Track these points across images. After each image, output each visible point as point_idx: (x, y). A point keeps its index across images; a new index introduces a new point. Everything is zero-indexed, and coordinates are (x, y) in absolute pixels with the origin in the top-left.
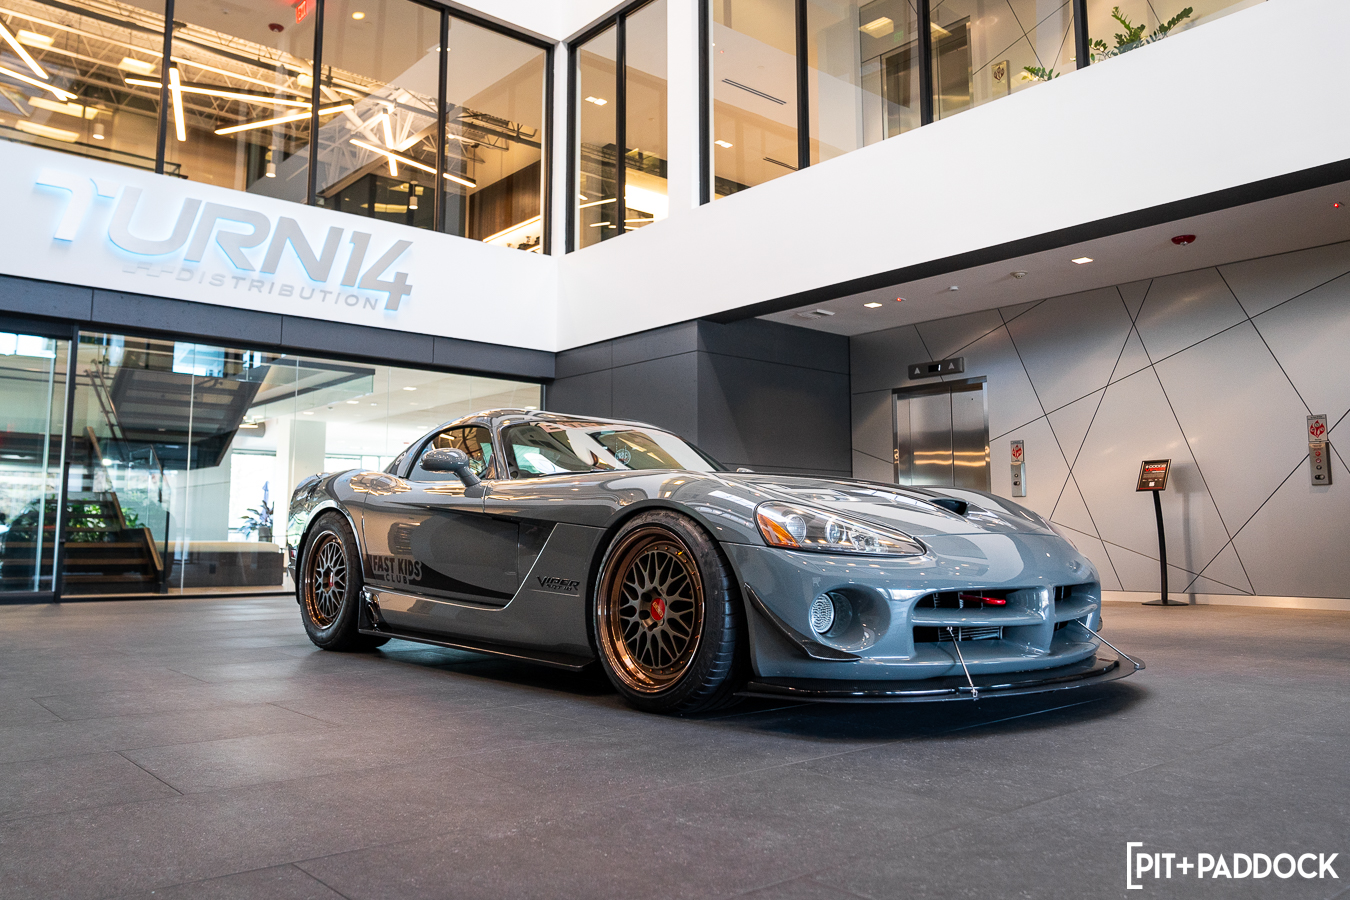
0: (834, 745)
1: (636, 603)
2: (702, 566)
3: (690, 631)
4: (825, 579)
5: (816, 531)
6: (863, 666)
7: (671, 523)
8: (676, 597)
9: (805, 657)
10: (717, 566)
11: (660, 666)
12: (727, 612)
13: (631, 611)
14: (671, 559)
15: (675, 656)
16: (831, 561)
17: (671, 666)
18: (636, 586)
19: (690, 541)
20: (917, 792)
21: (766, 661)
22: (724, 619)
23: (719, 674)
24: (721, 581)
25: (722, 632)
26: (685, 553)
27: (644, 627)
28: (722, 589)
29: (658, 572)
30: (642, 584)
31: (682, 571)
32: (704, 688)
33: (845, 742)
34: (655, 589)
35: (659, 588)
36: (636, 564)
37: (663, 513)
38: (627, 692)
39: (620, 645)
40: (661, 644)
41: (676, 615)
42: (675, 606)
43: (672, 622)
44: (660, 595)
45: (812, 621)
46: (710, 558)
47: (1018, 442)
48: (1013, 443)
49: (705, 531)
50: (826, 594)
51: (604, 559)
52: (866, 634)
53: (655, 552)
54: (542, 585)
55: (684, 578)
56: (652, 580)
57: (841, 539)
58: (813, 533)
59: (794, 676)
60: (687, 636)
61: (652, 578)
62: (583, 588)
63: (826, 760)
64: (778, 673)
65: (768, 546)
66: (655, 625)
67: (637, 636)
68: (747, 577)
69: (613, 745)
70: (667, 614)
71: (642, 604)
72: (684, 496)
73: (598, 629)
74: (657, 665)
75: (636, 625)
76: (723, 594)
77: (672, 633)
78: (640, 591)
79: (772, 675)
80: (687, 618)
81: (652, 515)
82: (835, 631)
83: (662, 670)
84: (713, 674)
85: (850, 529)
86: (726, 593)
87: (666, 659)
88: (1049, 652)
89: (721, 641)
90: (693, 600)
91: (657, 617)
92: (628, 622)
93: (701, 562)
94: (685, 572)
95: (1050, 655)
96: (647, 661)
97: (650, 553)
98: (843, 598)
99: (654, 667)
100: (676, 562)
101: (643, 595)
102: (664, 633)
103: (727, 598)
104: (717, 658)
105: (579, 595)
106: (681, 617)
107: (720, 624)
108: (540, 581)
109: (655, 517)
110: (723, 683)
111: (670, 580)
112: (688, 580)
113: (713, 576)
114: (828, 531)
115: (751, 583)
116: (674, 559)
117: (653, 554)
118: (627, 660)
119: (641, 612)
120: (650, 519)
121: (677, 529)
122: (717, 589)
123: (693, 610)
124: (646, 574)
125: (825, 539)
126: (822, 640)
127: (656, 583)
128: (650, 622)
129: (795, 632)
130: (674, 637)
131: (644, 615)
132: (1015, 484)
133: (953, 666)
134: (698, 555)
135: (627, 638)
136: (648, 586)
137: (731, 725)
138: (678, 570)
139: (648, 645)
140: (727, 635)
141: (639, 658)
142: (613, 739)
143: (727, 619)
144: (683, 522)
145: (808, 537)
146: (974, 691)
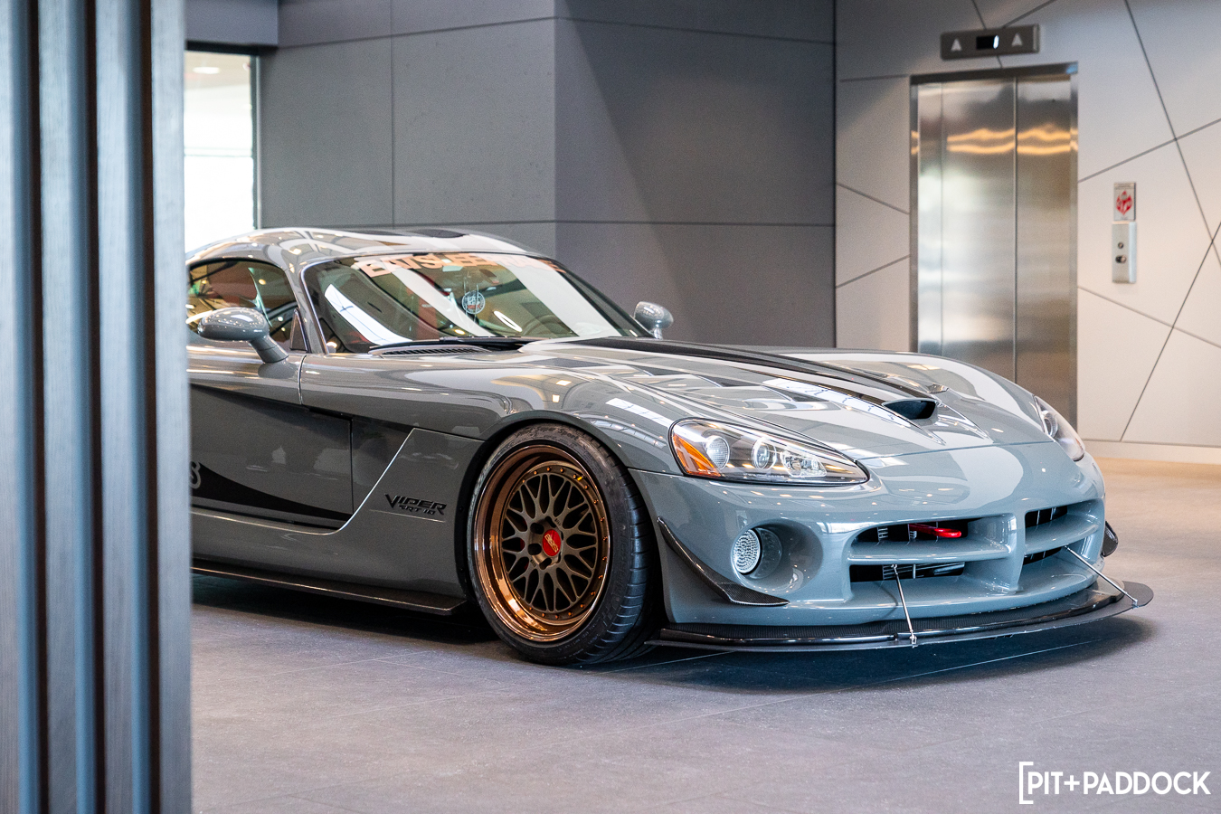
0: (755, 697)
1: (524, 535)
2: (607, 496)
3: (593, 570)
4: (751, 512)
5: (740, 454)
6: (793, 610)
7: (568, 442)
8: (575, 530)
9: (726, 601)
10: (625, 496)
11: (555, 611)
12: (637, 550)
13: (518, 544)
14: (568, 484)
15: (574, 599)
16: (758, 492)
17: (570, 610)
18: (524, 514)
19: (592, 465)
20: (828, 737)
21: (681, 607)
22: (633, 558)
23: (628, 620)
24: (630, 514)
25: (632, 573)
26: (586, 478)
27: (535, 564)
28: (631, 523)
29: (552, 499)
30: (532, 512)
31: (583, 500)
32: (609, 636)
33: (768, 694)
34: (548, 519)
35: (553, 518)
36: (523, 488)
37: (558, 428)
38: (515, 641)
39: (503, 585)
40: (557, 585)
41: (576, 552)
42: (573, 541)
43: (570, 559)
44: (555, 526)
45: (735, 558)
46: (617, 487)
47: (1127, 185)
48: (1119, 186)
49: (611, 454)
50: (753, 529)
51: (481, 479)
52: (795, 576)
53: (548, 474)
54: (393, 505)
55: (585, 507)
56: (544, 509)
57: (770, 463)
58: (738, 455)
59: (715, 622)
60: (590, 577)
61: (544, 506)
62: (451, 511)
63: (744, 711)
64: (695, 619)
65: (685, 475)
66: (548, 562)
67: (526, 574)
68: (659, 512)
69: (515, 700)
70: (564, 548)
71: (532, 536)
72: (577, 405)
73: (474, 565)
74: (551, 609)
75: (525, 561)
76: (633, 529)
77: (570, 572)
78: (529, 521)
79: (689, 621)
80: (588, 555)
81: (544, 430)
82: (759, 572)
83: (557, 614)
84: (620, 620)
85: (782, 450)
86: (636, 529)
87: (562, 603)
88: (1016, 588)
89: (630, 582)
90: (595, 535)
91: (550, 551)
92: (514, 557)
93: (606, 491)
94: (586, 501)
95: (1018, 593)
96: (539, 603)
97: (541, 475)
98: (772, 534)
99: (548, 611)
100: (574, 488)
101: (533, 525)
102: (560, 572)
103: (636, 534)
104: (625, 602)
105: (445, 523)
106: (582, 554)
107: (629, 563)
108: (390, 501)
109: (547, 433)
110: (632, 630)
111: (567, 510)
112: (590, 510)
113: (621, 508)
114: (755, 453)
115: (664, 518)
116: (572, 484)
117: (545, 477)
118: (513, 603)
119: (530, 546)
120: (541, 436)
121: (576, 449)
122: (626, 523)
123: (596, 546)
124: (536, 501)
125: (751, 462)
126: (745, 583)
127: (550, 511)
128: (542, 558)
129: (714, 573)
130: (573, 576)
131: (535, 549)
132: (1119, 260)
133: (895, 609)
134: (603, 482)
135: (512, 576)
136: (539, 515)
137: (640, 677)
138: (576, 497)
139: (541, 586)
140: (637, 574)
141: (529, 599)
142: (512, 694)
143: (637, 559)
144: (583, 442)
145: (732, 461)
146: (913, 637)
